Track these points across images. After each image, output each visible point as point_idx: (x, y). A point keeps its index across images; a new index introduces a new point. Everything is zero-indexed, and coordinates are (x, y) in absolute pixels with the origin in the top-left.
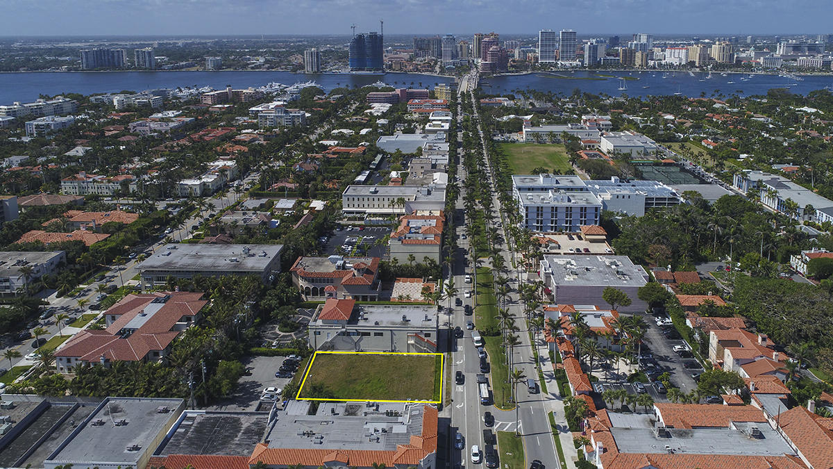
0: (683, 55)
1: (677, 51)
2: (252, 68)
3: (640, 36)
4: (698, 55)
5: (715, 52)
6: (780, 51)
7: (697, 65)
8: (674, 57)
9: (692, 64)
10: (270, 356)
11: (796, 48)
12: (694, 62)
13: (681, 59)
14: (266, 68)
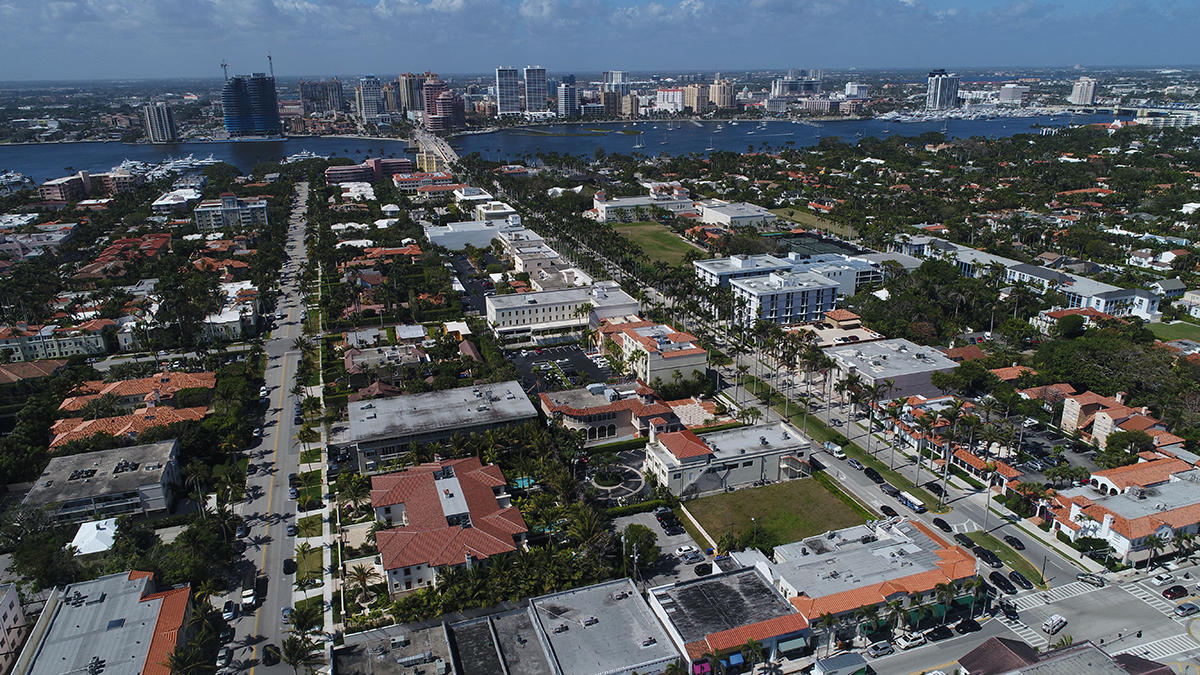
0: (678, 100)
1: (671, 93)
2: (47, 138)
3: (612, 74)
4: (695, 99)
5: (715, 94)
6: (776, 92)
7: (695, 110)
8: (668, 102)
9: (688, 110)
10: (630, 515)
11: (793, 87)
12: (691, 108)
13: (676, 105)
14: (73, 137)
